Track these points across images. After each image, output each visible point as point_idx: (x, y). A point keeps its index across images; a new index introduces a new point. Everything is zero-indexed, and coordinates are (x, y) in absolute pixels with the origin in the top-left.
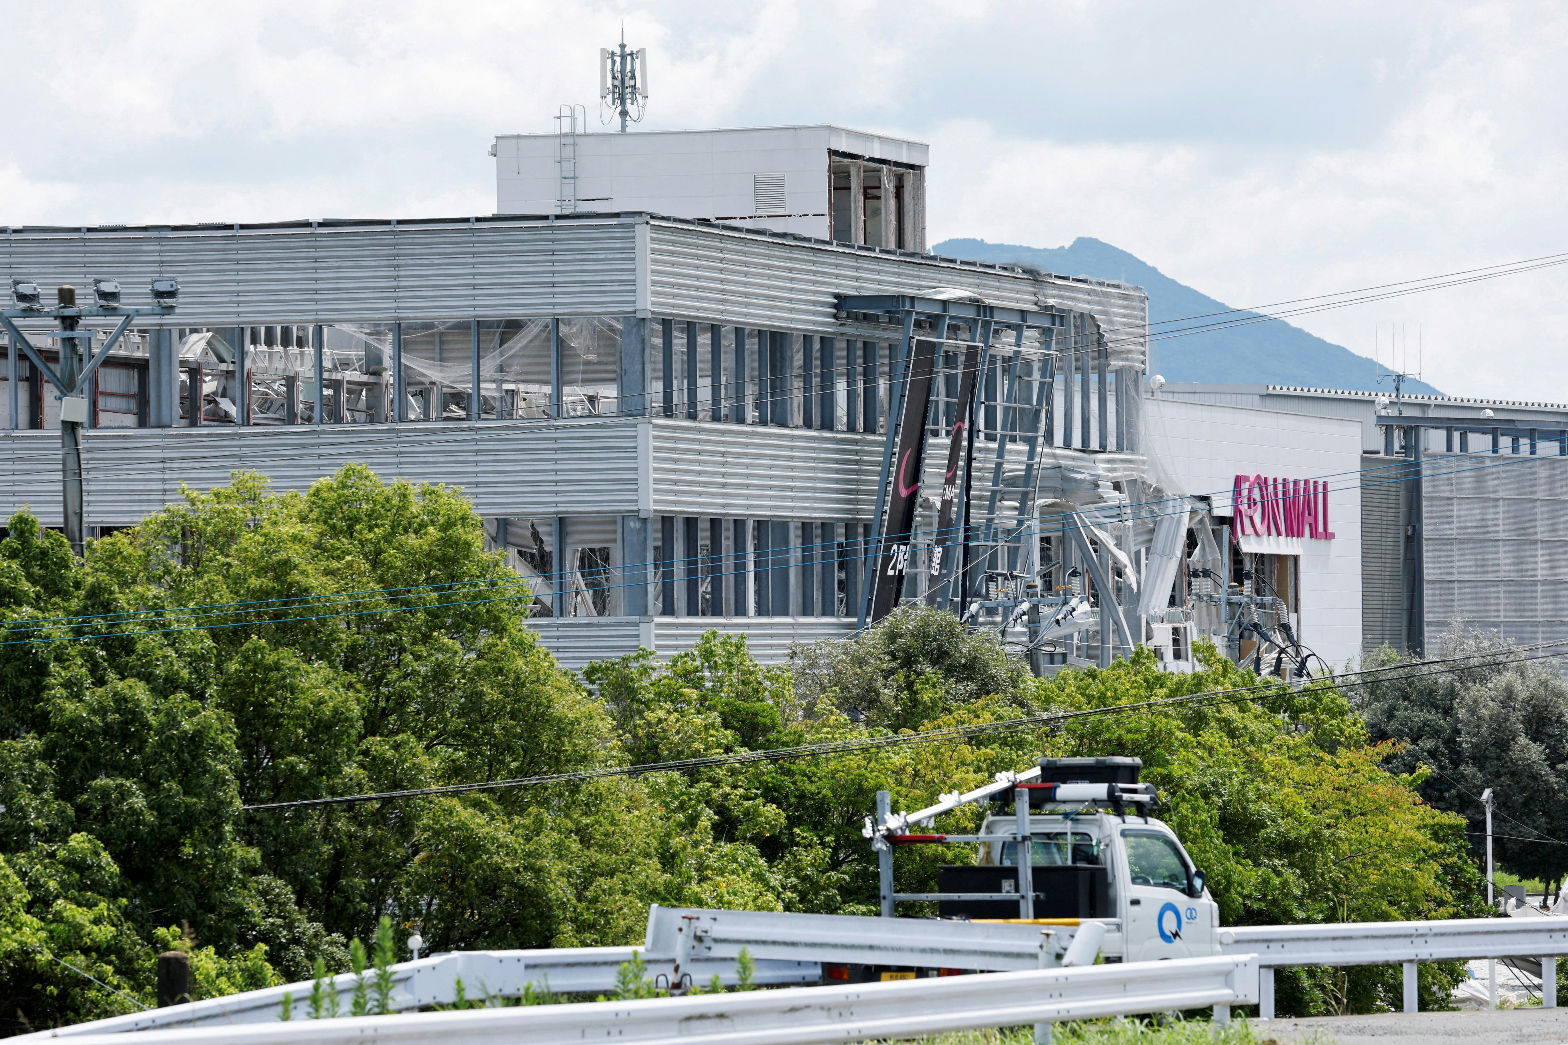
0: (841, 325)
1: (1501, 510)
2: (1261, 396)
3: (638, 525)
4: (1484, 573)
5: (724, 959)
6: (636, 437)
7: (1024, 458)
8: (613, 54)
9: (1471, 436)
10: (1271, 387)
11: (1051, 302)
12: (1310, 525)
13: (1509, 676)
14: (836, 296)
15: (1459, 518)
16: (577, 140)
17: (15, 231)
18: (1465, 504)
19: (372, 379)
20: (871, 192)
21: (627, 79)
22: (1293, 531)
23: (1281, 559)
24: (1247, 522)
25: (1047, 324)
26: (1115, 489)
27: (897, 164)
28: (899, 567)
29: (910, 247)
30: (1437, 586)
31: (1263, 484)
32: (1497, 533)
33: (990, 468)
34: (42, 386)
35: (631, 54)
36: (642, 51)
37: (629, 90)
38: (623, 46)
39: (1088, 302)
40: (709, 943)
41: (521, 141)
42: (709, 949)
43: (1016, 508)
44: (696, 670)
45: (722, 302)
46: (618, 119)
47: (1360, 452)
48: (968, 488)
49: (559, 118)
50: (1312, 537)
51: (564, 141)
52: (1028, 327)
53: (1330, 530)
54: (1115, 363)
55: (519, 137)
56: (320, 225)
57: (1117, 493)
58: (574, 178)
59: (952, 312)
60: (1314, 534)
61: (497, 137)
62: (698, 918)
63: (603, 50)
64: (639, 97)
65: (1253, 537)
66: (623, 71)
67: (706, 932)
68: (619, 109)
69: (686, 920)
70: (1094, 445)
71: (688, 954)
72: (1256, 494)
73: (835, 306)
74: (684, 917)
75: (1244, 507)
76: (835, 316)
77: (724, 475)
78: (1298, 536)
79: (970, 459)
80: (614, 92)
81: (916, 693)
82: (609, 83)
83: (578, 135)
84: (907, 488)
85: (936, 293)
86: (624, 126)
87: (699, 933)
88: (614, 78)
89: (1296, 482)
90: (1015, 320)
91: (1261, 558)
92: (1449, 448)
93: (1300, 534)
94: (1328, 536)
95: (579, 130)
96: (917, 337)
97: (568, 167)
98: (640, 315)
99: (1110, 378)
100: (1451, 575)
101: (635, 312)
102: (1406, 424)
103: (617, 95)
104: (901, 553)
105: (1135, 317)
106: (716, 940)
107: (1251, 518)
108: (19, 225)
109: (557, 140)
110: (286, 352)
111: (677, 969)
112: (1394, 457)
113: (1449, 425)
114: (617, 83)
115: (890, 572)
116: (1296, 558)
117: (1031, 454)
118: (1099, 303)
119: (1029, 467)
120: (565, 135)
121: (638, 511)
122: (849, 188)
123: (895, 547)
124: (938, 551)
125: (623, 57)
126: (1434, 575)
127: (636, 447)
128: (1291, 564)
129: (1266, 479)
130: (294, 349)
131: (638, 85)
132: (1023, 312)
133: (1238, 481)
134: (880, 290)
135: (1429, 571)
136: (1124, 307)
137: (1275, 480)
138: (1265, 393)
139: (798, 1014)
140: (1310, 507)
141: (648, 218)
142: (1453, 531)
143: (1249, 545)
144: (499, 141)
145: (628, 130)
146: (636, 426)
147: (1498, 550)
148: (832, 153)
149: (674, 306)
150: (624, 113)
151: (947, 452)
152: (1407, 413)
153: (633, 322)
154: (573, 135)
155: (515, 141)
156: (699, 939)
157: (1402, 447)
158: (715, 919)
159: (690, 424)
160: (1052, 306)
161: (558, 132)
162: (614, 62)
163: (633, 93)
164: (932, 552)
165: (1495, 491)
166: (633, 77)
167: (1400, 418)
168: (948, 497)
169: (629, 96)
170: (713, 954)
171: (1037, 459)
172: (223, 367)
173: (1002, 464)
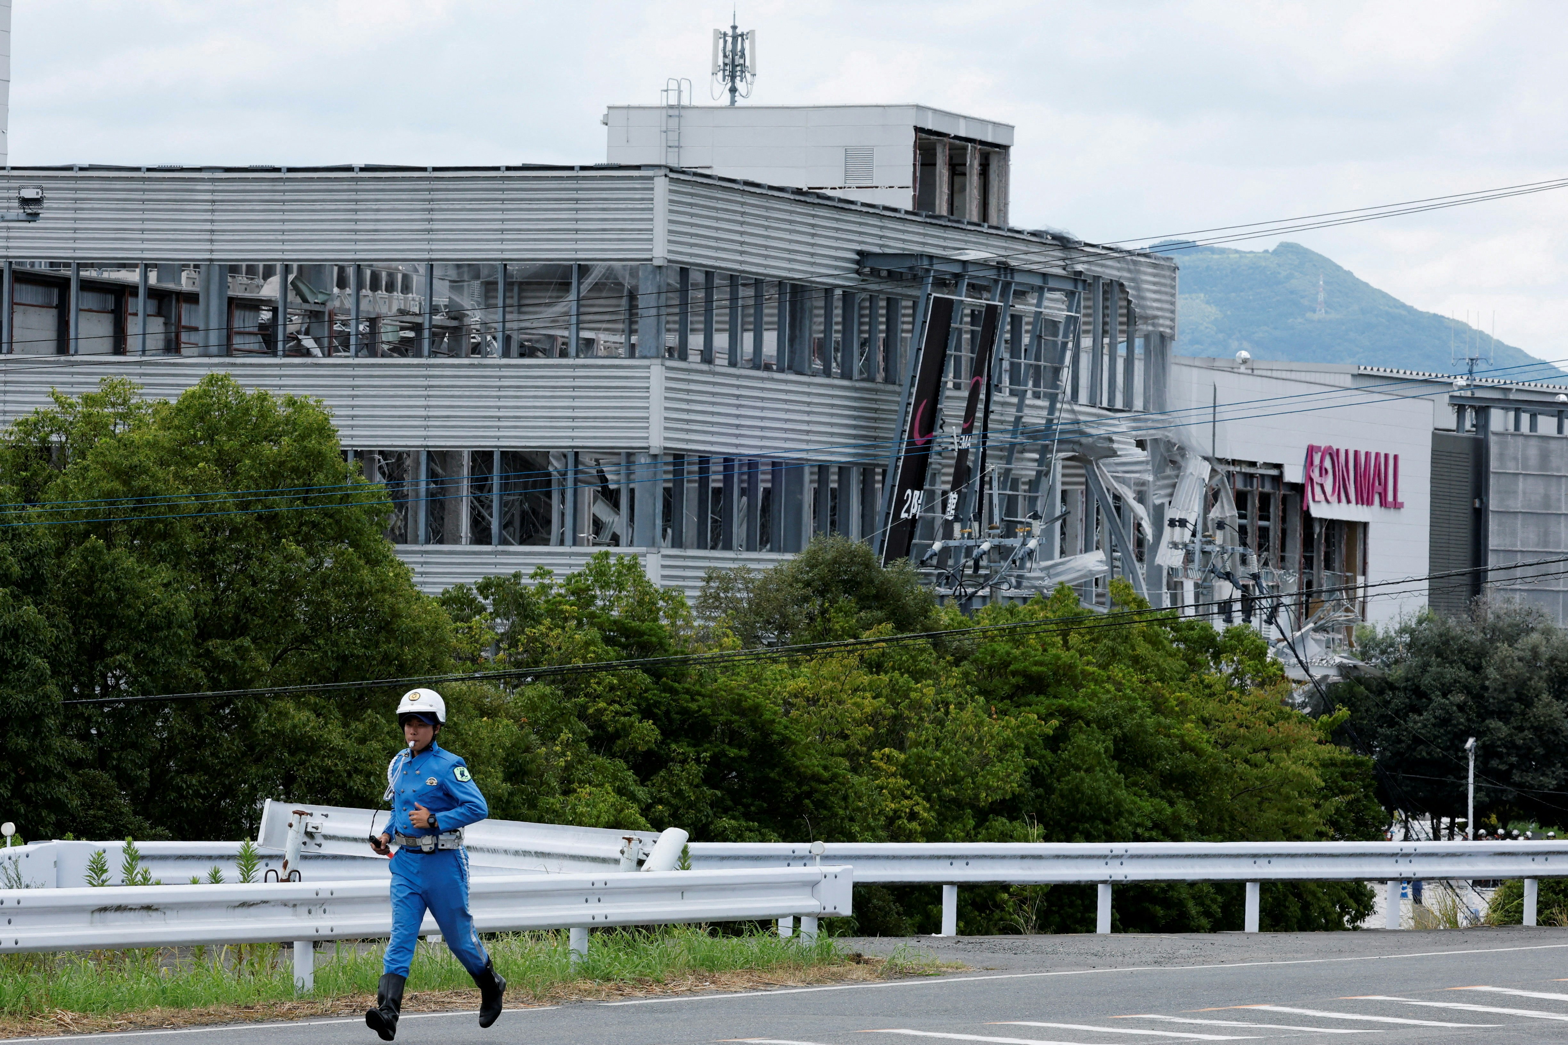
0: (863, 280)
1: (1564, 487)
2: (1353, 375)
3: (648, 460)
4: (1546, 544)
5: (335, 857)
6: (649, 378)
7: (1045, 413)
8: (725, 35)
9: (1540, 418)
10: (1362, 368)
11: (1079, 267)
12: (1380, 494)
13: (1535, 637)
14: (860, 253)
15: (1524, 493)
16: (683, 112)
17: (82, 169)
18: (1530, 480)
19: (454, 323)
20: (957, 169)
21: (737, 57)
22: (1364, 499)
23: (1351, 526)
24: (1318, 489)
25: (1069, 286)
26: (1137, 446)
27: (982, 143)
28: (913, 511)
29: (993, 219)
30: (1501, 554)
31: (1333, 454)
32: (1559, 508)
33: (1010, 422)
34: (126, 319)
35: (742, 35)
36: (752, 32)
37: (739, 68)
38: (734, 28)
39: (1119, 269)
40: (319, 840)
41: (631, 112)
42: (320, 845)
43: (1035, 460)
44: (588, 589)
45: (742, 253)
46: (727, 95)
47: (1432, 429)
48: (985, 436)
49: (667, 91)
50: (1381, 505)
51: (671, 112)
52: (1051, 290)
53: (1400, 500)
54: (1144, 328)
55: (629, 107)
56: (362, 169)
57: (1139, 450)
58: (679, 147)
59: (972, 271)
60: (1383, 503)
61: (609, 108)
62: (311, 815)
63: (716, 31)
64: (748, 75)
65: (1324, 503)
66: (734, 51)
67: (317, 828)
68: (730, 85)
69: (297, 816)
70: (1119, 405)
71: (298, 850)
72: (1328, 464)
73: (857, 262)
74: (294, 813)
75: (1316, 475)
76: (857, 272)
77: (738, 416)
78: (1368, 504)
79: (987, 412)
80: (724, 70)
81: (829, 620)
82: (721, 63)
83: (684, 108)
84: (922, 436)
85: (961, 254)
86: (733, 101)
87: (309, 829)
88: (725, 56)
89: (1367, 454)
90: (1037, 282)
91: (1332, 524)
92: (1517, 426)
93: (1370, 503)
94: (1397, 505)
95: (685, 102)
96: (934, 295)
97: (673, 136)
98: (656, 263)
99: (1139, 342)
100: (1515, 545)
101: (651, 260)
102: (1477, 404)
103: (727, 73)
104: (915, 498)
105: (1164, 285)
106: (326, 837)
107: (1322, 486)
108: (85, 163)
109: (664, 112)
110: (374, 297)
111: (285, 866)
112: (1466, 434)
113: (1517, 407)
114: (727, 61)
115: (904, 515)
116: (1365, 525)
117: (1052, 409)
118: (1129, 271)
119: (1050, 421)
120: (671, 107)
121: (648, 448)
122: (935, 165)
123: (909, 492)
124: (953, 498)
125: (735, 38)
126: (1499, 545)
127: (648, 388)
128: (1360, 531)
129: (1338, 450)
130: (382, 293)
131: (748, 63)
132: (1044, 276)
133: (1311, 451)
134: (904, 249)
135: (1494, 541)
136: (1155, 275)
137: (1347, 452)
138: (1356, 372)
139: (252, 910)
140: (1380, 476)
141: (667, 171)
142: (1517, 504)
143: (1318, 511)
144: (611, 111)
145: (737, 104)
146: (649, 367)
147: (1559, 523)
148: (918, 130)
149: (691, 255)
150: (733, 90)
151: (965, 404)
152: (1479, 394)
153: (650, 268)
154: (679, 107)
155: (625, 111)
156: (310, 835)
157: (1473, 426)
158: (326, 816)
159: (705, 367)
160: (1081, 272)
161: (664, 104)
162: (725, 42)
163: (742, 72)
164: (947, 499)
165: (1559, 470)
166: (743, 56)
167: (1473, 398)
168: (964, 446)
169: (738, 73)
170: (324, 851)
171: (1057, 414)
172: (306, 306)
173: (1021, 417)
